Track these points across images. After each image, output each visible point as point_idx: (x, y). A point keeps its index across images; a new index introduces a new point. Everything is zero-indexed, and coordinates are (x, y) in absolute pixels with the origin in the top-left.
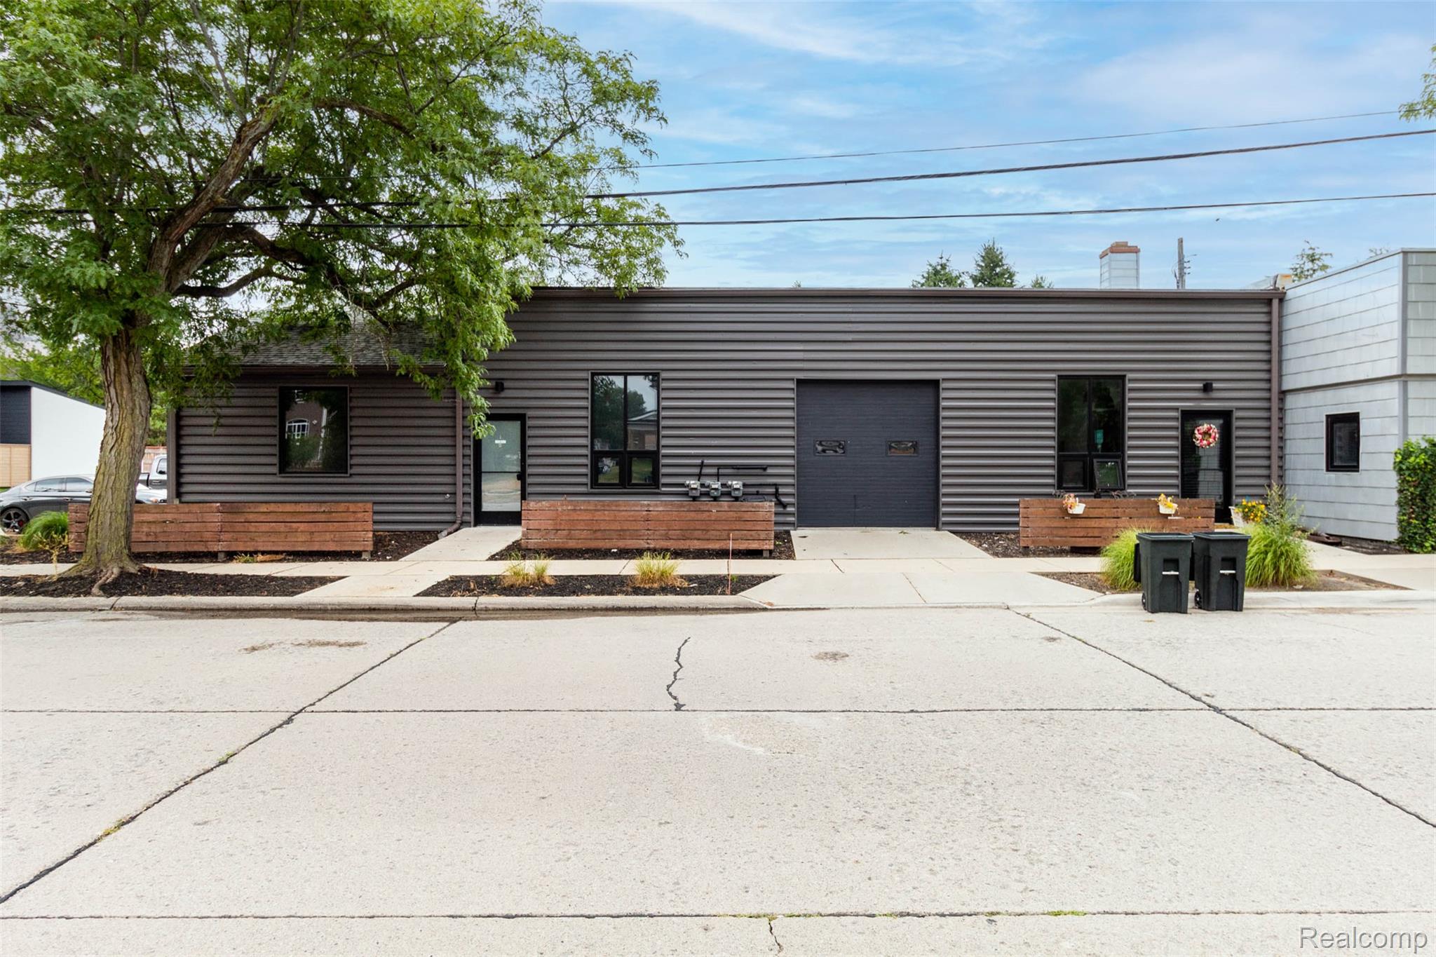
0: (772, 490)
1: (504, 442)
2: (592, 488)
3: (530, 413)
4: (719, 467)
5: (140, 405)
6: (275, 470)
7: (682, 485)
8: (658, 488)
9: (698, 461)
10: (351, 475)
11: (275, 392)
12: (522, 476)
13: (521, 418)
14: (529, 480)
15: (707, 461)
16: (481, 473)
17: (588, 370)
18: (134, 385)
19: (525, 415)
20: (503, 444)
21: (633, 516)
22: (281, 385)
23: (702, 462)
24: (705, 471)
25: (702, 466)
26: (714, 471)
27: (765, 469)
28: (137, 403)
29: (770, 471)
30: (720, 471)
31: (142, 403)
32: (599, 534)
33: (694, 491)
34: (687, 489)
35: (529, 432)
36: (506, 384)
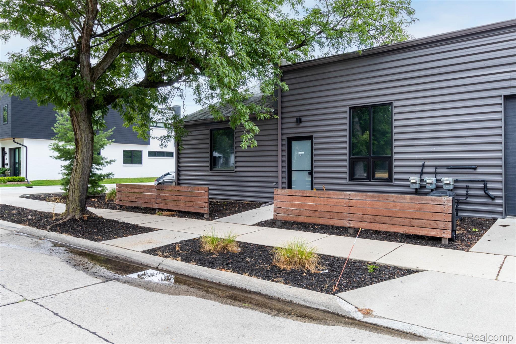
0: (482, 185)
1: (303, 153)
2: (350, 181)
3: (315, 135)
4: (436, 167)
5: (84, 136)
6: (208, 169)
7: (407, 180)
8: (392, 182)
9: (421, 163)
10: (236, 172)
11: (208, 132)
12: (311, 173)
13: (310, 138)
14: (315, 175)
15: (427, 163)
16: (292, 171)
17: (347, 106)
18: (81, 127)
19: (312, 136)
20: (302, 154)
21: (339, 202)
22: (211, 128)
23: (424, 164)
24: (426, 170)
25: (423, 166)
26: (432, 170)
27: (475, 169)
28: (83, 135)
29: (479, 170)
30: (437, 170)
31: (85, 135)
32: (317, 213)
33: (414, 185)
34: (409, 183)
35: (314, 147)
36: (303, 119)
